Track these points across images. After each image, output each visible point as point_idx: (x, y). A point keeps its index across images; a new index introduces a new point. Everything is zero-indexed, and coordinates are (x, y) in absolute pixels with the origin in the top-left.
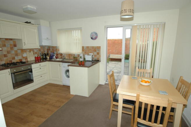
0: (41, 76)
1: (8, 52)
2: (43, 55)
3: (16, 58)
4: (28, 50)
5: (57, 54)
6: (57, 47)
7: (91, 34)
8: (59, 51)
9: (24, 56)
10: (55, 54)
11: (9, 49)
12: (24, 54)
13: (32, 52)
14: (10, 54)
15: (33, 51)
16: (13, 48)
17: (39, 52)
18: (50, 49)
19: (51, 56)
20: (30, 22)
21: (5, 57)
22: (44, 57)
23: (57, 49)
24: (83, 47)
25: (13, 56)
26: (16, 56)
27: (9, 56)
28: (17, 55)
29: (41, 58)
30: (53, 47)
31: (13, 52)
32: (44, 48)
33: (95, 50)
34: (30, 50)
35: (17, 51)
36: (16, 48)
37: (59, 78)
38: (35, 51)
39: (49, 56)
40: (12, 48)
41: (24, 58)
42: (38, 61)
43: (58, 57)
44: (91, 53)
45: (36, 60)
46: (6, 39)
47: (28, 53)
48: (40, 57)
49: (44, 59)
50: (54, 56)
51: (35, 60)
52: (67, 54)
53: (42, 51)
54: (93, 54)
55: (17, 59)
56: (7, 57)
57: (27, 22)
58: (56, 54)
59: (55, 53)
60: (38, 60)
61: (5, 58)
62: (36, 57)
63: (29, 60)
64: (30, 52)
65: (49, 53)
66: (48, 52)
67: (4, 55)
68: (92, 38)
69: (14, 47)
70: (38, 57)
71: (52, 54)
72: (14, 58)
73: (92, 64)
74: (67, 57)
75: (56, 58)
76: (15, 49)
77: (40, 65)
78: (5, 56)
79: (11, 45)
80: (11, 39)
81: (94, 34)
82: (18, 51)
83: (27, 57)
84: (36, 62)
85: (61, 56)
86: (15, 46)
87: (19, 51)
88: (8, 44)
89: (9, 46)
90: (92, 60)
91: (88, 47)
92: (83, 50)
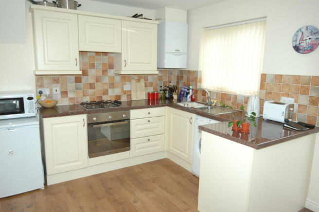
0: (148, 138)
1: (98, 80)
2: (165, 90)
3: (110, 91)
4: (136, 77)
5: (196, 91)
6: (197, 72)
7: (296, 35)
8: (200, 82)
9: (125, 90)
10: (191, 90)
11: (100, 74)
12: (125, 84)
13: (142, 82)
14: (99, 84)
15: (146, 80)
16: (107, 71)
17: (158, 82)
18: (182, 77)
19: (181, 93)
20: (142, 15)
21: (91, 88)
22: (167, 95)
23: (196, 78)
24: (263, 77)
25: (106, 87)
26: (110, 88)
27: (99, 86)
28: (112, 85)
29: (160, 96)
30: (189, 72)
31: (106, 80)
32: (171, 74)
33: (302, 87)
34: (140, 77)
35: (114, 77)
36: (112, 70)
37: (185, 153)
38: (150, 79)
39: (177, 94)
40: (104, 72)
41: (125, 92)
42: (153, 103)
43: (196, 97)
44: (288, 96)
45: (149, 99)
46: (98, 53)
47: (134, 82)
48: (158, 94)
49: (166, 98)
50: (188, 93)
51: (147, 99)
52: (217, 93)
53: (166, 79)
54: (296, 101)
55: (111, 95)
56: (95, 88)
57: (137, 14)
58: (193, 90)
59: (191, 87)
60: (153, 100)
61: (91, 91)
62: (149, 94)
63: (134, 98)
64: (139, 80)
65: (181, 85)
66: (178, 83)
67: (90, 84)
68: (297, 48)
69: (109, 70)
70: (153, 94)
71: (183, 89)
72: (106, 92)
73: (286, 134)
74: (215, 101)
75: (193, 100)
76: (111, 73)
77: (149, 113)
78: (92, 86)
79: (104, 64)
80: (106, 54)
81: (306, 33)
82: (116, 77)
83: (130, 91)
84: (149, 104)
85: (202, 97)
86: (111, 67)
87: (118, 79)
88: (99, 62)
89: (101, 66)
90: (287, 121)
91: (279, 77)
92: (262, 86)
